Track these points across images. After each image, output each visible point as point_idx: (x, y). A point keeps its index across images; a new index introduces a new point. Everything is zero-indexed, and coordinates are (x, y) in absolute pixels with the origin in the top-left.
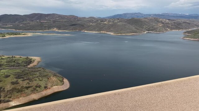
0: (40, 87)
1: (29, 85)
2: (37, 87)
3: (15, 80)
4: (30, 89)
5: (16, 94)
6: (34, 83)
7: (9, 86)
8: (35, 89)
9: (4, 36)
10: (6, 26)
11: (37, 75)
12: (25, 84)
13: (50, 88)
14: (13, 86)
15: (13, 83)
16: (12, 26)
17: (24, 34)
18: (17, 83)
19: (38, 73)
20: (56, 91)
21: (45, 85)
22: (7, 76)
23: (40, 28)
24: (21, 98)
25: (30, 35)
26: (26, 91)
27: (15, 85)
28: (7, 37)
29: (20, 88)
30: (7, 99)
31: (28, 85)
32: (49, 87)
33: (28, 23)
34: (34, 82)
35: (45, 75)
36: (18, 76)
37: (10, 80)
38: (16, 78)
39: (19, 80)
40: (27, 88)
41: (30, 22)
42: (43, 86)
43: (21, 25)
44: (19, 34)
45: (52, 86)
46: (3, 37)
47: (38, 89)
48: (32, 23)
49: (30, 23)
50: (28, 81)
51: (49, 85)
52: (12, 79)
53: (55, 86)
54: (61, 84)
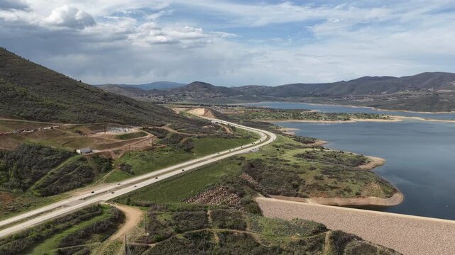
0: (349, 191)
1: (336, 185)
2: (345, 190)
3: (320, 175)
4: (335, 190)
5: (316, 191)
6: (344, 185)
7: (310, 180)
8: (341, 192)
9: (348, 119)
10: (361, 101)
11: (351, 176)
12: (330, 182)
13: (364, 197)
14: (315, 181)
15: (316, 178)
16: (372, 100)
17: (385, 118)
18: (321, 179)
19: (354, 173)
20: (372, 203)
21: (358, 191)
22: (313, 169)
23: (429, 106)
24: (320, 198)
25: (397, 119)
26: (330, 191)
27: (318, 181)
28: (353, 120)
29: (323, 185)
30: (304, 194)
31: (334, 185)
32: (363, 194)
33: (405, 95)
34: (344, 183)
35: (364, 177)
36: (325, 171)
37: (314, 173)
38: (322, 173)
39: (325, 176)
40: (332, 188)
41: (410, 93)
42: (354, 191)
43: (390, 99)
44: (377, 117)
45: (368, 196)
46: (345, 120)
47: (346, 193)
48: (415, 95)
49: (410, 95)
50: (335, 180)
51: (365, 193)
52: (317, 173)
53: (373, 196)
54: (384, 196)
